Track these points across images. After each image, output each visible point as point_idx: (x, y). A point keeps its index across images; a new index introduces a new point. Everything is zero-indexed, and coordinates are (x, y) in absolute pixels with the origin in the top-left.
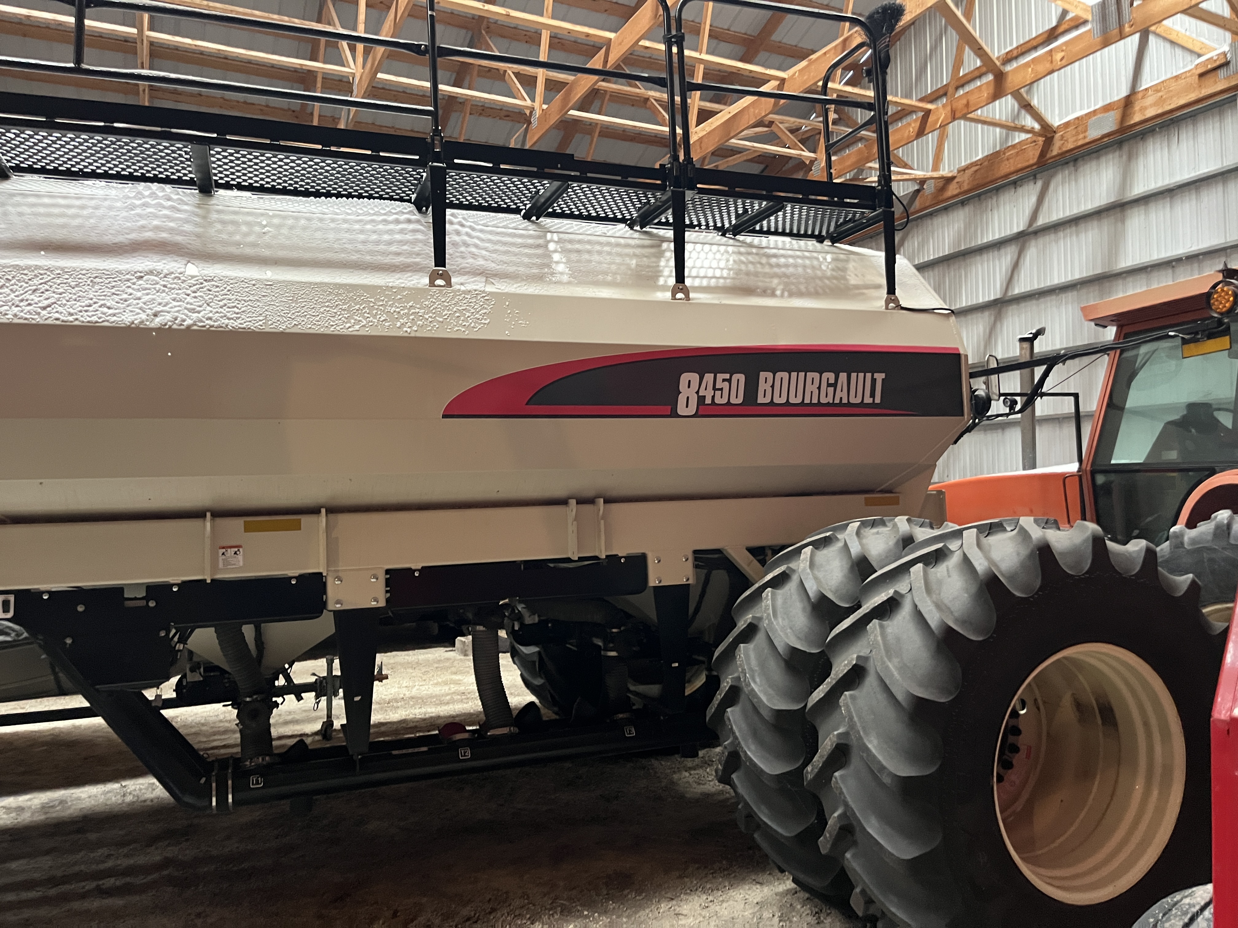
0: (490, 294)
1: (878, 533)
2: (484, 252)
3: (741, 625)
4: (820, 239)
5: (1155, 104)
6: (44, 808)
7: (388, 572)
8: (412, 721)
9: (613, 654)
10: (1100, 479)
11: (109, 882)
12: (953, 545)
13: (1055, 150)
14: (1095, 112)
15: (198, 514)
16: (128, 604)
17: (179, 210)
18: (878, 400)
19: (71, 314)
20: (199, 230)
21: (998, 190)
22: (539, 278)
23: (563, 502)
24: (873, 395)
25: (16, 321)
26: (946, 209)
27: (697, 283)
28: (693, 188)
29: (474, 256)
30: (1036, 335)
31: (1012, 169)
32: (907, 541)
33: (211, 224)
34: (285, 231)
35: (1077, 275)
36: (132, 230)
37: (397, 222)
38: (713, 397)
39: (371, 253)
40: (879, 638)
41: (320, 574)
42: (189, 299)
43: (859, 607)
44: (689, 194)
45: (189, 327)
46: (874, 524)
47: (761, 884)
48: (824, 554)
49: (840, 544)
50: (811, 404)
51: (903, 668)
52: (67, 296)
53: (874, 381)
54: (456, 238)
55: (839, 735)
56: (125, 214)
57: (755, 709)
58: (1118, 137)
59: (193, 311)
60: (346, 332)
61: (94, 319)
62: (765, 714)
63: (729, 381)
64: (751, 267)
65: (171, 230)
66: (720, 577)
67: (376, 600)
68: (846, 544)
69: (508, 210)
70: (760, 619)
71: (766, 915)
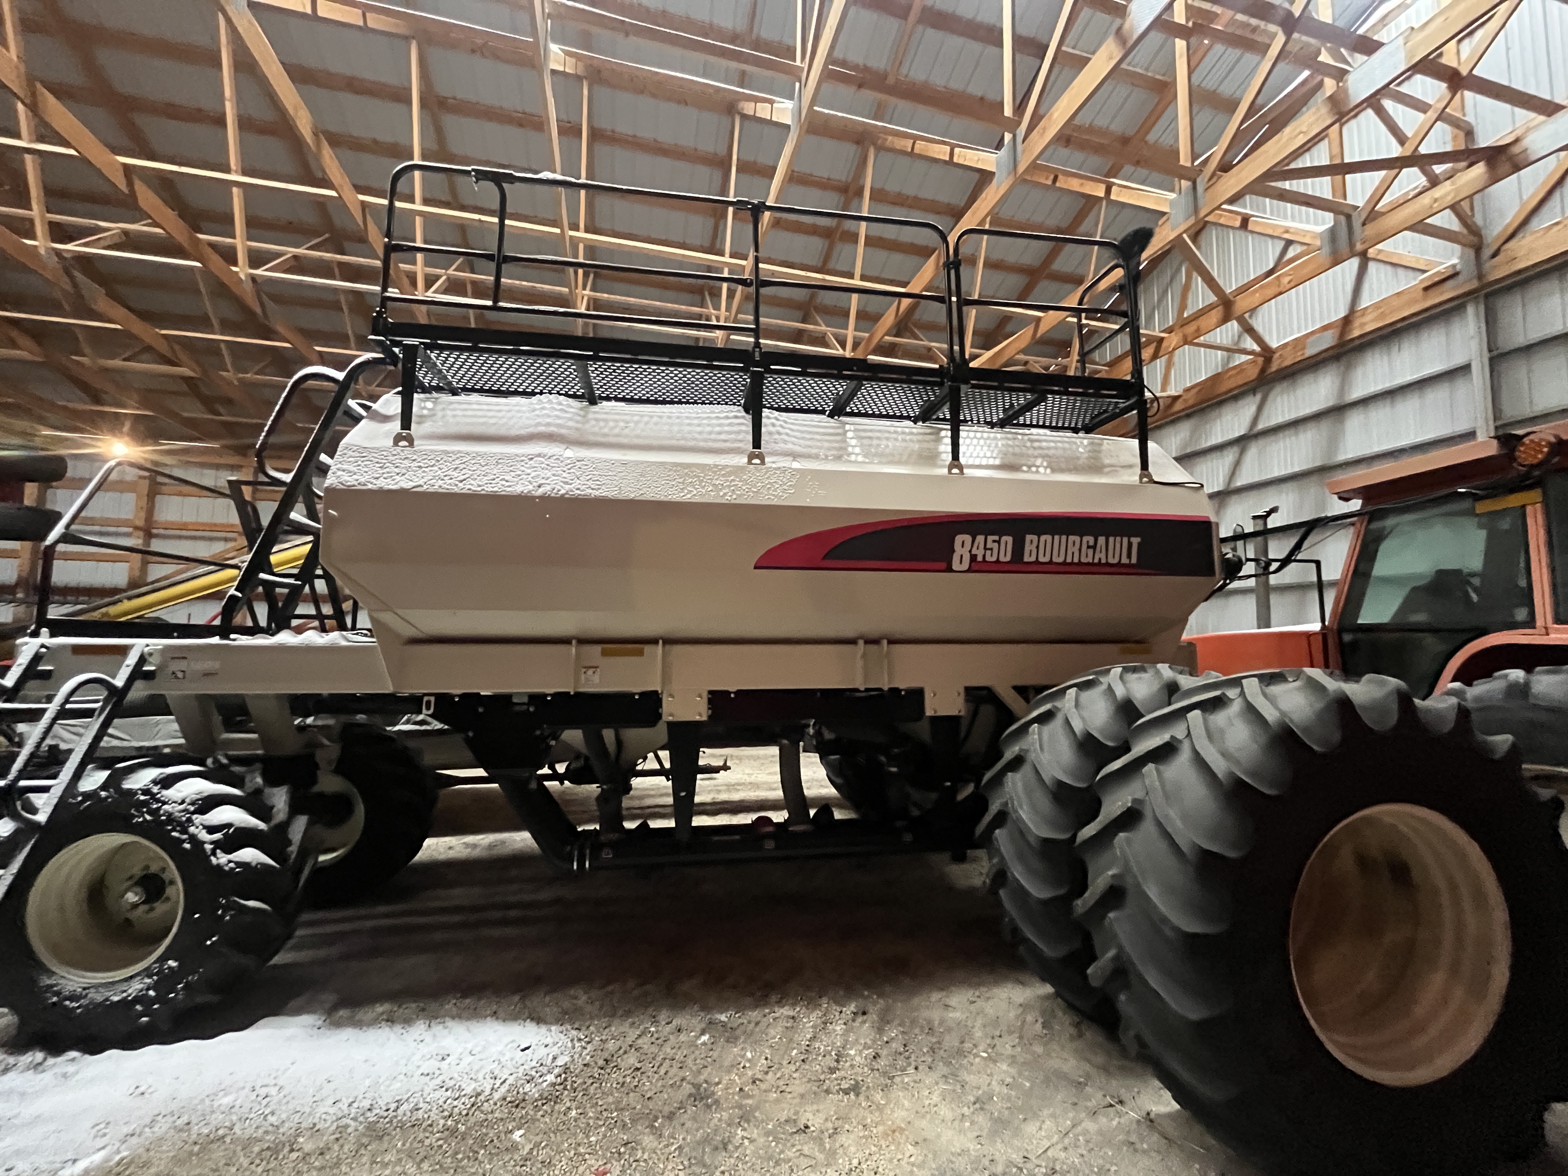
0: (794, 470)
1: (1140, 678)
2: (793, 439)
3: (1010, 753)
4: (1076, 430)
5: (1373, 321)
6: (491, 846)
7: (710, 692)
8: (748, 801)
9: (894, 769)
10: (1347, 638)
11: (513, 913)
12: (1232, 693)
13: (1274, 367)
14: (1313, 333)
15: (565, 641)
16: (518, 708)
17: (566, 412)
18: (1134, 560)
19: (479, 486)
20: (579, 426)
21: (1221, 403)
22: (838, 458)
23: (852, 642)
24: (1129, 556)
25: (440, 490)
26: (1173, 422)
27: (971, 462)
28: (966, 382)
29: (785, 442)
30: (1269, 513)
31: (1234, 385)
32: (1172, 689)
33: (587, 421)
34: (641, 425)
35: (1297, 469)
36: (531, 426)
37: (727, 418)
38: (984, 556)
39: (705, 440)
40: (1157, 783)
41: (656, 692)
42: (565, 475)
43: (1128, 750)
44: (964, 388)
45: (563, 495)
46: (1134, 670)
47: (1022, 983)
48: (1087, 696)
49: (1104, 687)
50: (1072, 564)
51: (1184, 817)
52: (478, 472)
53: (1130, 545)
54: (771, 429)
55: (1113, 876)
56: (527, 415)
57: (1021, 833)
58: (1336, 351)
59: (566, 483)
60: (679, 499)
61: (496, 489)
62: (1031, 840)
63: (999, 542)
64: (1017, 450)
65: (559, 426)
66: (987, 710)
67: (700, 715)
68: (1110, 686)
69: (816, 411)
70: (1027, 751)
71: (1029, 1018)
